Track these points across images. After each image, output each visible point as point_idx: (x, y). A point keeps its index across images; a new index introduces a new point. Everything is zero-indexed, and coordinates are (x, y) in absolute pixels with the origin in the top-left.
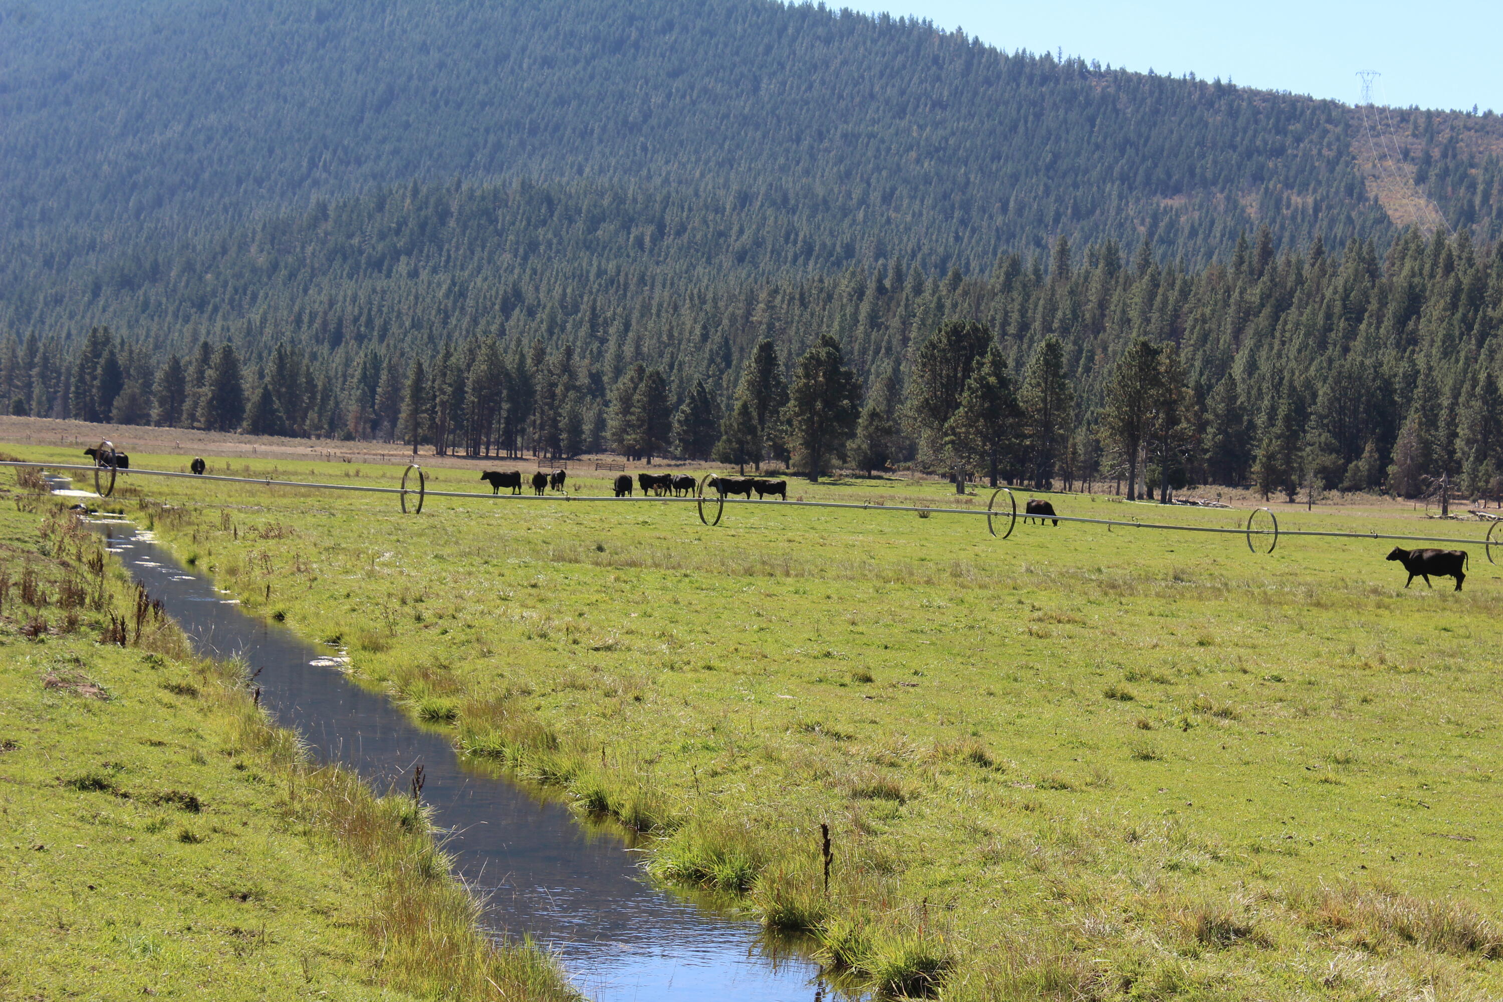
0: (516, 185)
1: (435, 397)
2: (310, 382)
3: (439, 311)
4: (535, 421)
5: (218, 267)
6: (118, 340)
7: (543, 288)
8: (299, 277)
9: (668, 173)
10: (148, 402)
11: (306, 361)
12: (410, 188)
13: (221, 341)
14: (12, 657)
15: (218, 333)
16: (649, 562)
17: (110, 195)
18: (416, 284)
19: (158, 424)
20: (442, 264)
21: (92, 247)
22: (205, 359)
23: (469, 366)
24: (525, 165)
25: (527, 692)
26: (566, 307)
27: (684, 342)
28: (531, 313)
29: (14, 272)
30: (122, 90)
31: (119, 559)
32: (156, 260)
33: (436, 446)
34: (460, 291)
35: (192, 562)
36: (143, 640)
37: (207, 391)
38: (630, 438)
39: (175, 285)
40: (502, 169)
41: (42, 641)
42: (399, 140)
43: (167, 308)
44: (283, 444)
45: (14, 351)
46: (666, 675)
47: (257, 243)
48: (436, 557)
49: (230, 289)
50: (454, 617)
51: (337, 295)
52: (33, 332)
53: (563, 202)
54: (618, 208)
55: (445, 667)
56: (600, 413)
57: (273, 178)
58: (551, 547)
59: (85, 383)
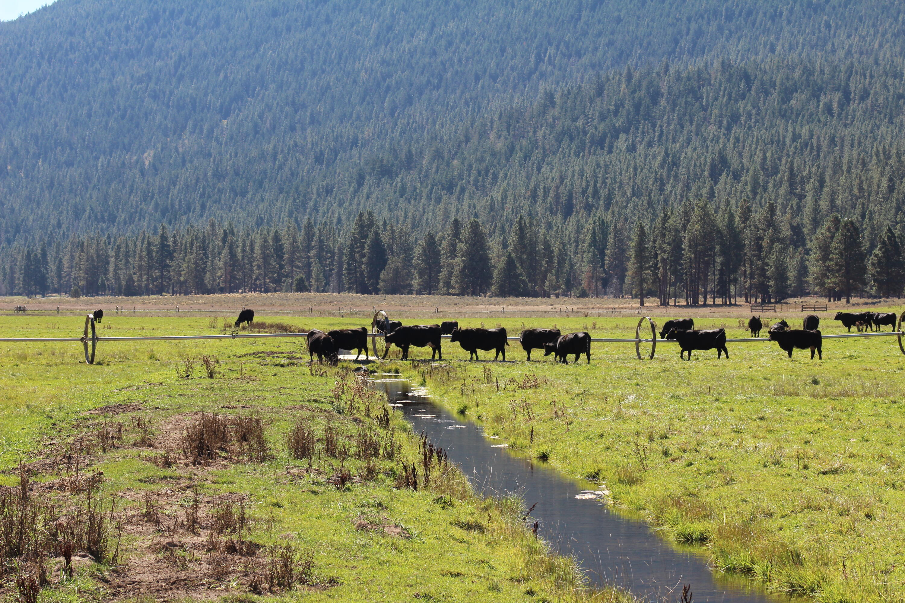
0: (717, 65)
1: (656, 255)
2: (547, 247)
3: (656, 180)
4: (745, 271)
5: (463, 153)
6: (380, 223)
7: (746, 154)
8: (533, 158)
9: (851, 46)
10: (409, 275)
11: (543, 230)
12: (624, 75)
13: (469, 218)
14: (325, 505)
15: (466, 210)
16: (860, 391)
17: (368, 97)
18: (634, 157)
19: (419, 293)
20: (656, 138)
21: (355, 143)
22: (456, 234)
23: (685, 226)
24: (724, 47)
25: (769, 515)
26: (767, 169)
27: (873, 194)
28: (736, 177)
29: (291, 169)
30: (374, 7)
31: (399, 413)
32: (410, 151)
33: (660, 297)
34: (672, 161)
35: (462, 412)
36: (431, 484)
37: (459, 261)
38: (830, 282)
39: (427, 172)
40: (704, 53)
41: (348, 489)
42: (612, 33)
43: (421, 191)
44: (527, 304)
45: (294, 237)
46: (889, 494)
47: (495, 130)
48: (673, 397)
49: (474, 172)
50: (697, 451)
51: (566, 171)
52: (309, 219)
53: (759, 77)
54: (807, 80)
55: (695, 495)
56: (802, 261)
57: (506, 73)
58: (772, 383)
59: (356, 261)
